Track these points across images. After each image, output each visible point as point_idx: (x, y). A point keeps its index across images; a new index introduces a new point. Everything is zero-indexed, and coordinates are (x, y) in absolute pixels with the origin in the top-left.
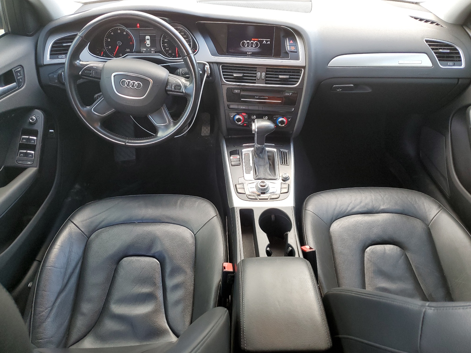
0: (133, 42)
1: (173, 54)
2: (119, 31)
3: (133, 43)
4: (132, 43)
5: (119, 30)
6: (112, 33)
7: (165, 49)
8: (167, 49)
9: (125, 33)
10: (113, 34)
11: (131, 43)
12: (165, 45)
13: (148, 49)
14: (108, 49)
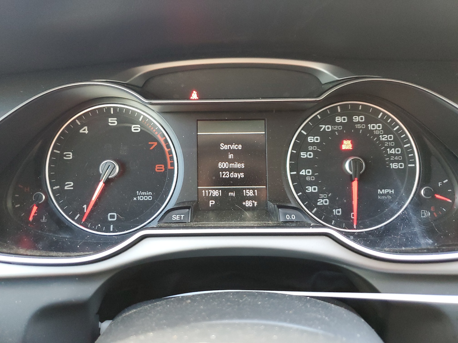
0: (169, 162)
1: (337, 212)
2: (113, 122)
3: (169, 167)
4: (166, 166)
5: (112, 116)
6: (85, 130)
7: (303, 190)
8: (310, 189)
9: (135, 128)
10: (86, 132)
11: (159, 168)
12: (303, 172)
13: (232, 190)
14: (60, 194)
